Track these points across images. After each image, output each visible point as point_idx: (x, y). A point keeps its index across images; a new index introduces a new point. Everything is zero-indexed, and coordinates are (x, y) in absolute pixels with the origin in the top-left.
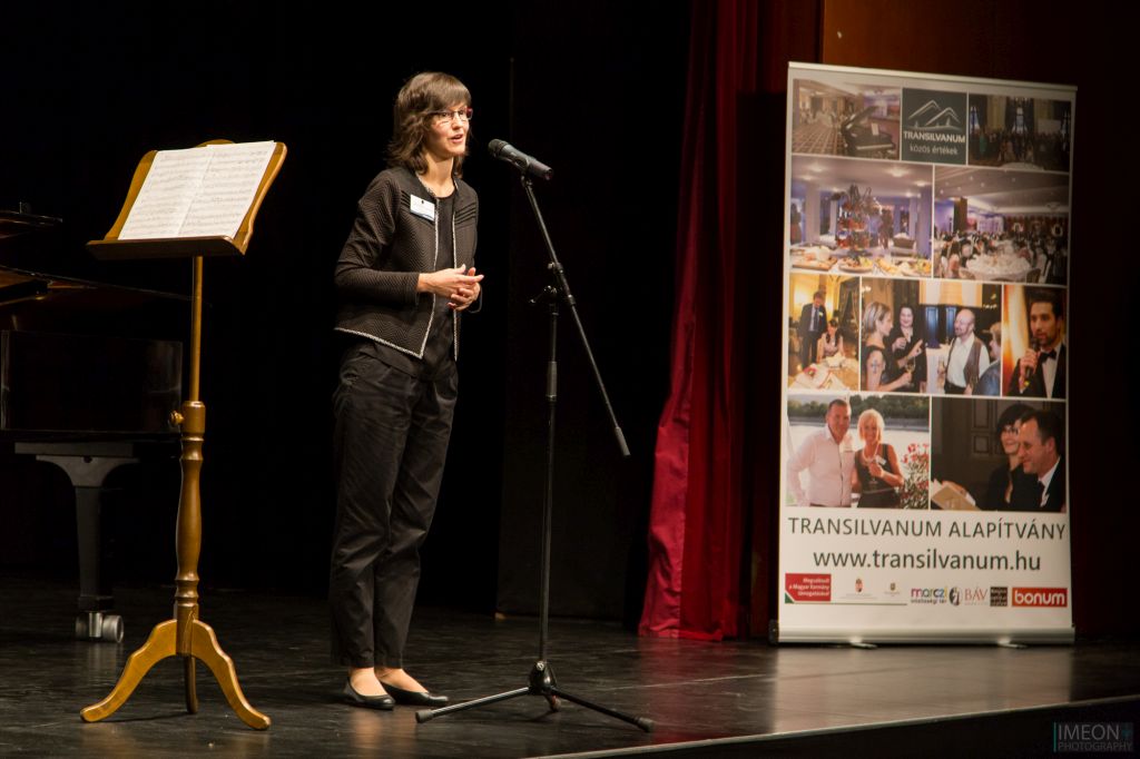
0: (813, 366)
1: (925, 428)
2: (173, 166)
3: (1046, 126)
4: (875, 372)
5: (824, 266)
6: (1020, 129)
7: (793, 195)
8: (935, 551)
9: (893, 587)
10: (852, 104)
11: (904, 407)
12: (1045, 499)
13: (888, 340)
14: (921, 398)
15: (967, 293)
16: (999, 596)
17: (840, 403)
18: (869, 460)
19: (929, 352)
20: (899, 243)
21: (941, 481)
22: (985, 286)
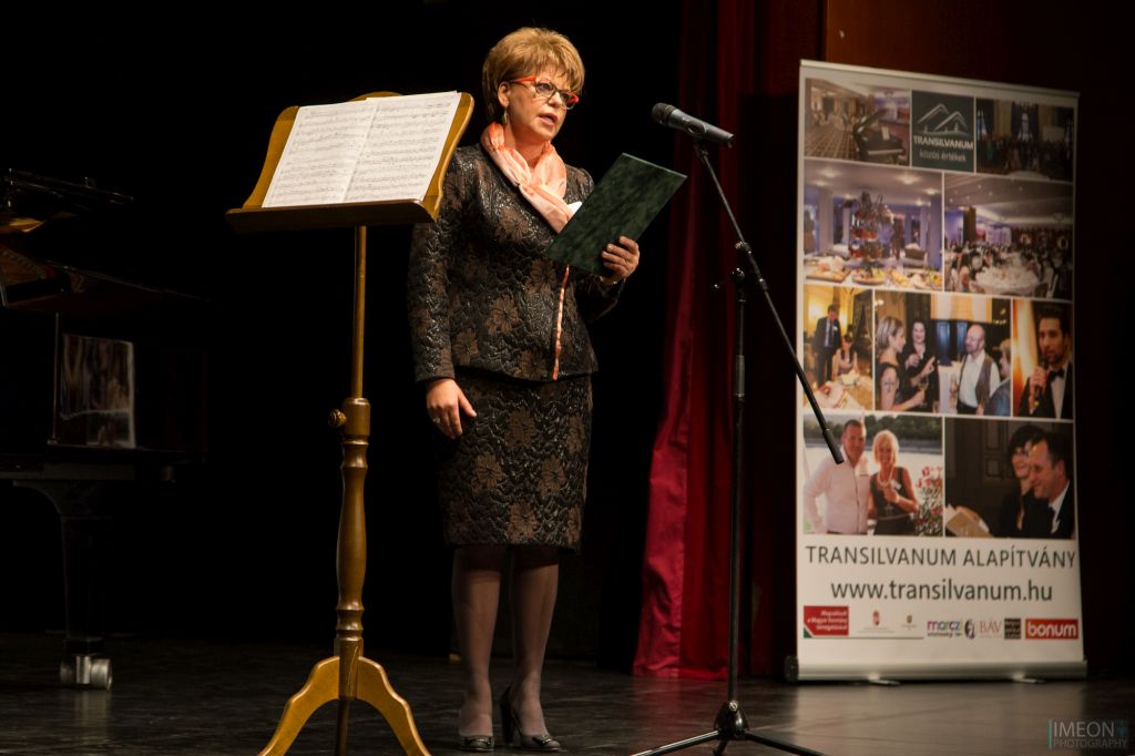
0: (828, 384)
1: (938, 450)
2: (325, 123)
3: (1050, 133)
4: (889, 391)
5: (838, 277)
6: (1025, 136)
7: (806, 201)
8: (950, 581)
9: (910, 619)
10: (863, 106)
11: (918, 428)
12: (1055, 525)
13: (901, 357)
14: (935, 418)
15: (977, 308)
16: (1012, 628)
17: (854, 423)
18: (883, 484)
19: (942, 370)
20: (911, 254)
21: (955, 507)
22: (994, 301)
